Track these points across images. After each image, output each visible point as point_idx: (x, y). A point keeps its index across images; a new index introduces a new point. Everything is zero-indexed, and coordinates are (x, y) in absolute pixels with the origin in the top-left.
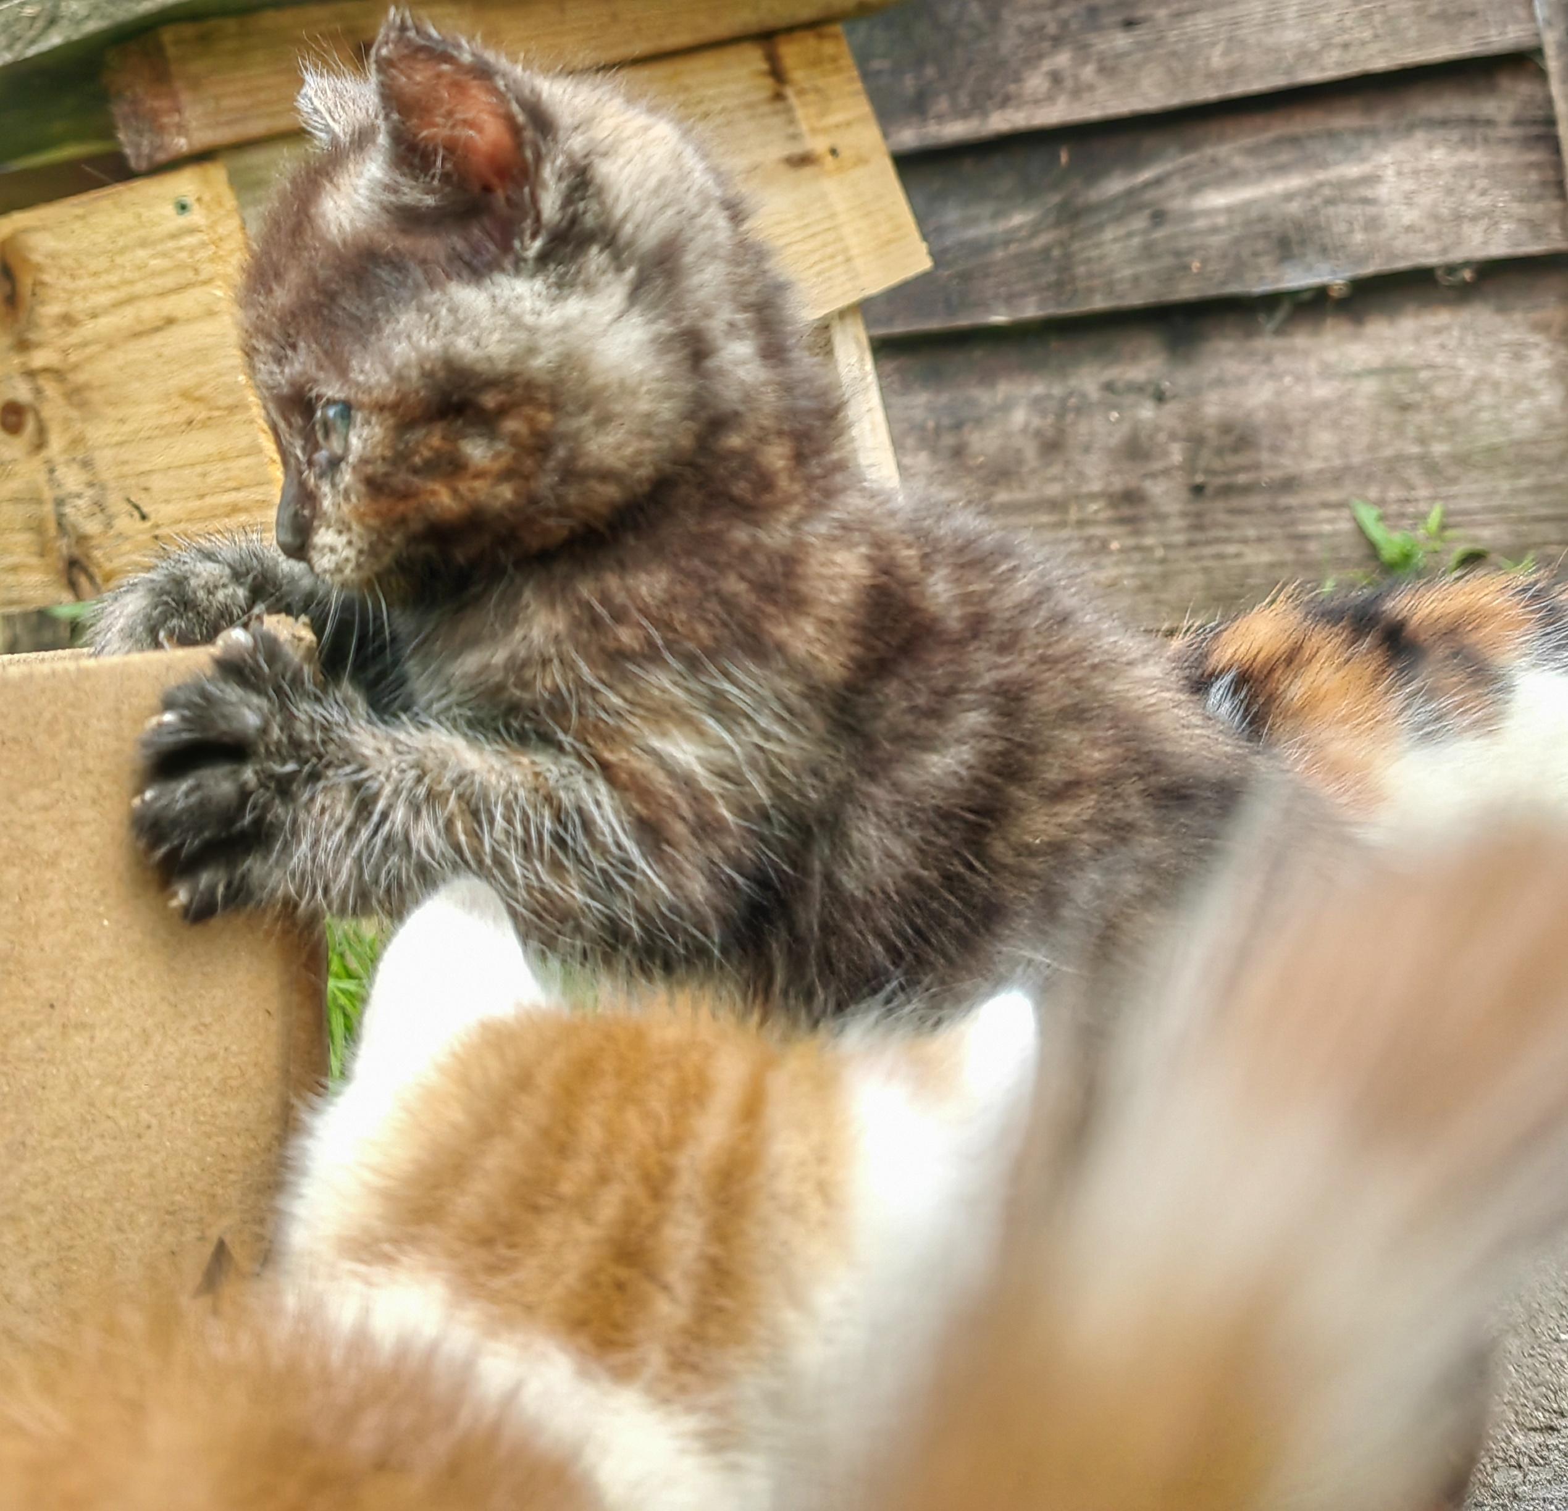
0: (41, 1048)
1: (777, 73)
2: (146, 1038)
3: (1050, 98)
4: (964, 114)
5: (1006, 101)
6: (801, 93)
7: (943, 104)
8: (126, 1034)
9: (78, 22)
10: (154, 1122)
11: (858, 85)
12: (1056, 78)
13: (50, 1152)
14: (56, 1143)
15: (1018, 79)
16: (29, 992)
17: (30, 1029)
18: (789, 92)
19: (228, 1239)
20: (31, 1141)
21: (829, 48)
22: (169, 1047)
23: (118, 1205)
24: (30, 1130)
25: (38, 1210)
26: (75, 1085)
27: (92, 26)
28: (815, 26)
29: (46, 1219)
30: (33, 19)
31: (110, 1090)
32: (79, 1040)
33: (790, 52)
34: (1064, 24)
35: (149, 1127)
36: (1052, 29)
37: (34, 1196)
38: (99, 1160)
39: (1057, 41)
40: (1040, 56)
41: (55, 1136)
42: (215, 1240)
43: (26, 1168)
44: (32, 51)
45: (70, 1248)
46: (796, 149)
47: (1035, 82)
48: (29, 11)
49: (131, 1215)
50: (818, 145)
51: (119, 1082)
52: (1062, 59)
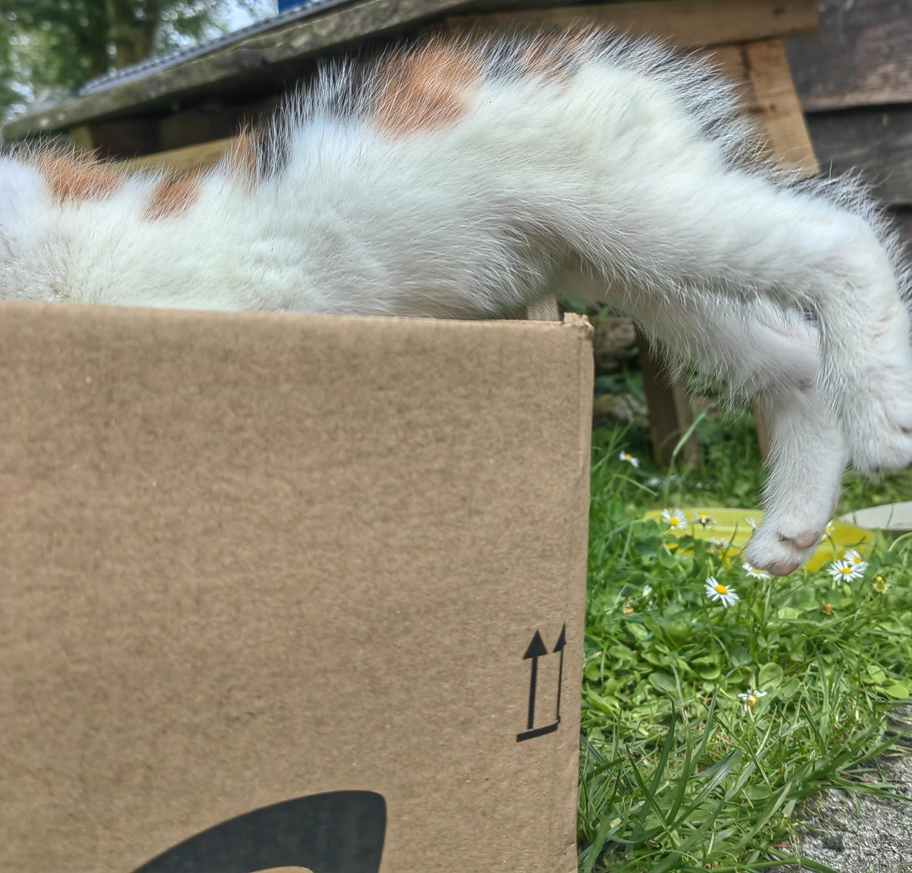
0: (459, 521)
1: (747, 64)
2: (508, 522)
3: (881, 88)
4: (830, 94)
5: (856, 88)
6: (759, 75)
7: (819, 88)
8: (498, 520)
9: (408, 12)
10: (510, 567)
11: (788, 73)
12: (885, 78)
13: (460, 574)
14: (464, 570)
15: (863, 77)
16: (454, 491)
17: (455, 509)
18: (752, 74)
19: (540, 632)
20: (453, 567)
21: (774, 52)
22: (518, 530)
23: (491, 606)
24: (452, 561)
25: (454, 602)
26: (474, 541)
27: (415, 14)
28: (768, 39)
29: (457, 608)
30: (385, 10)
31: (489, 547)
32: (476, 519)
33: (754, 52)
34: (892, 48)
35: (507, 569)
36: (885, 50)
37: (453, 595)
38: (485, 582)
39: (888, 58)
40: (878, 65)
41: (464, 566)
42: (535, 631)
43: (449, 579)
44: (384, 26)
45: (468, 624)
46: (755, 104)
47: (873, 79)
48: (384, 5)
49: (496, 612)
50: (766, 103)
51: (494, 543)
52: (890, 68)
